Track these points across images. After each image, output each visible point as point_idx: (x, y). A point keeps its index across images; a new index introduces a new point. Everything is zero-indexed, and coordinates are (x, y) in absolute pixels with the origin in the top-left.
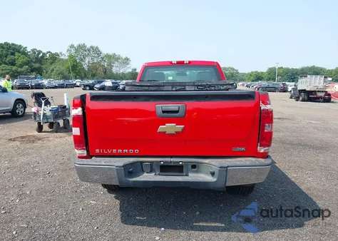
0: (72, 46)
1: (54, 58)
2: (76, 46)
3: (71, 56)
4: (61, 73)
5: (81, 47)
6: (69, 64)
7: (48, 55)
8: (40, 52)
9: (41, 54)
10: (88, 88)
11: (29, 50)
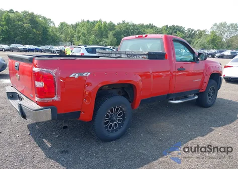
0: (215, 25)
1: (201, 34)
2: (218, 24)
3: (213, 32)
4: (203, 45)
5: (223, 25)
6: (210, 38)
7: (198, 32)
8: (193, 30)
9: (193, 32)
10: (210, 56)
11: (186, 29)
